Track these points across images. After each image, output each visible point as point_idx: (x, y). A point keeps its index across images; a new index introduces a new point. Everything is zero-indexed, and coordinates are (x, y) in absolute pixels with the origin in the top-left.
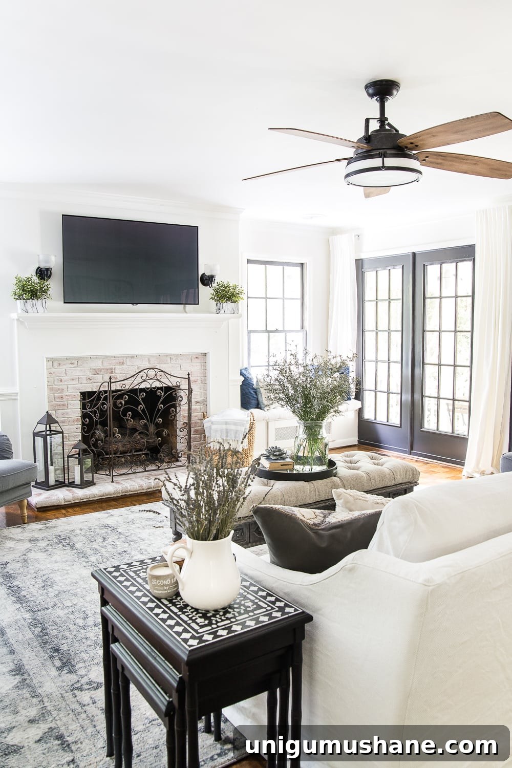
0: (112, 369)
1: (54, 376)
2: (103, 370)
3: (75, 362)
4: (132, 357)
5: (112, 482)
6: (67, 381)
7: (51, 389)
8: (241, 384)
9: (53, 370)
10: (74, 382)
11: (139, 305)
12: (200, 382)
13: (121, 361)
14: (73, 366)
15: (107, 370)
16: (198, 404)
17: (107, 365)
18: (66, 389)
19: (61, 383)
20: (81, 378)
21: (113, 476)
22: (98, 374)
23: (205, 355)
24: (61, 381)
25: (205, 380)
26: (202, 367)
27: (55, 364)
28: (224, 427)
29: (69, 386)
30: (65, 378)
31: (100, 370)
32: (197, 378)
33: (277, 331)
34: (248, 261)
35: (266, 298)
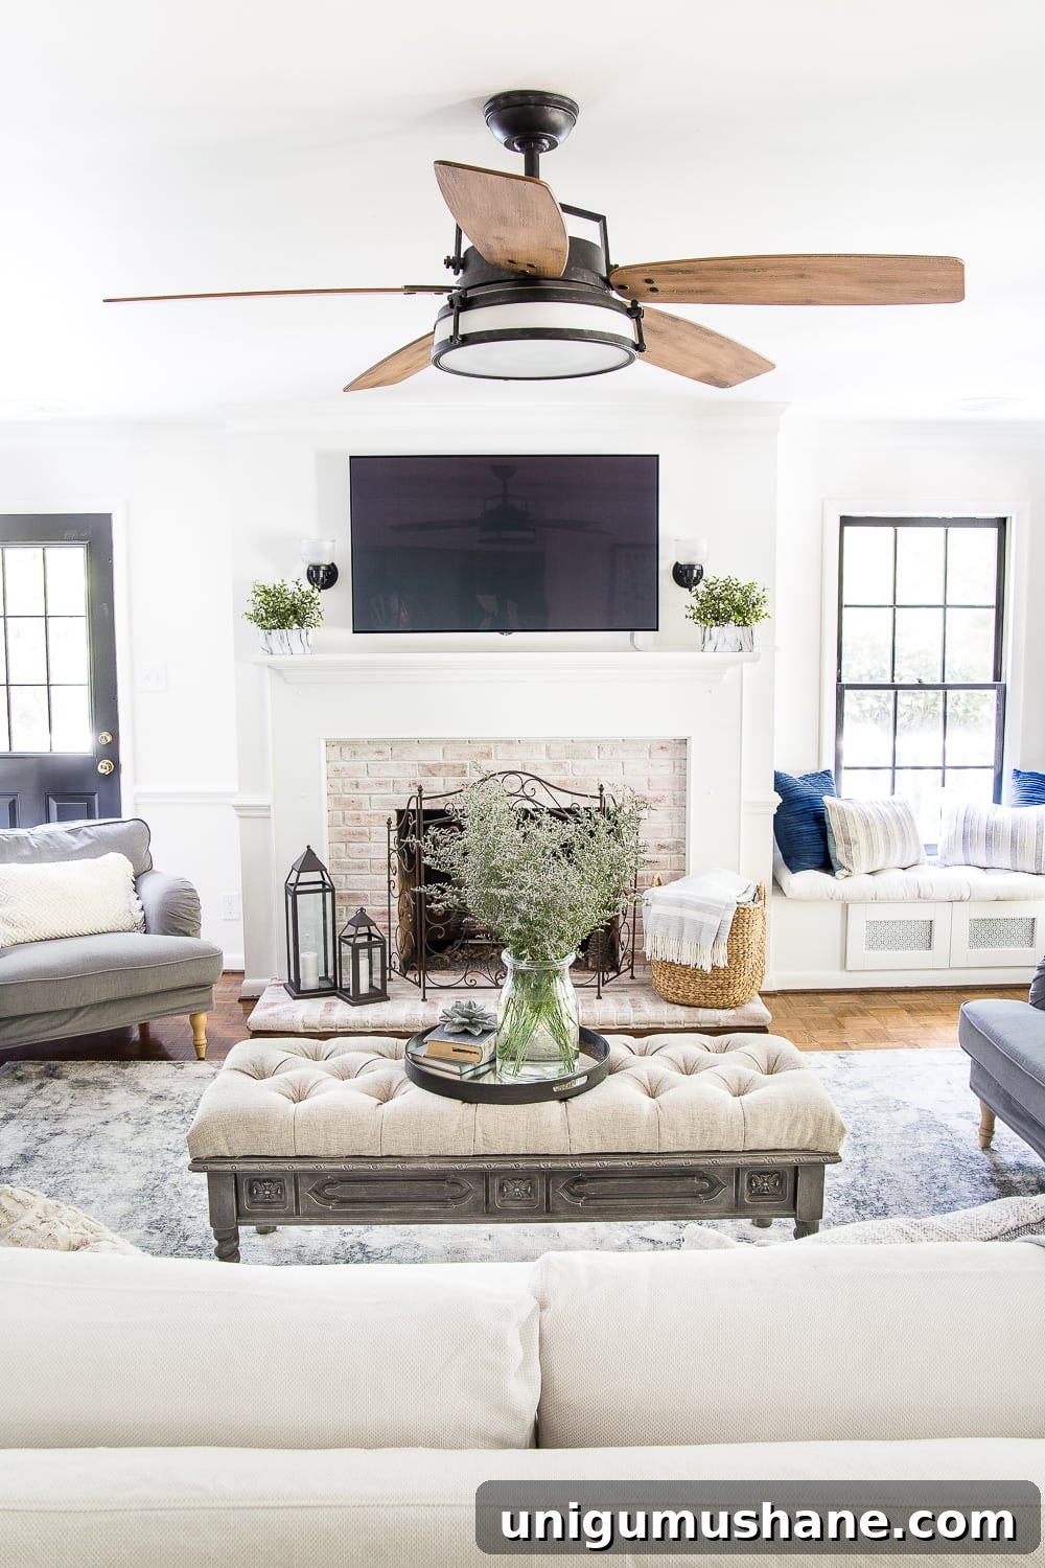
0: (464, 766)
1: (343, 775)
2: (444, 769)
3: (387, 749)
4: (510, 743)
5: (424, 1000)
6: (369, 786)
7: (338, 801)
8: (775, 811)
9: (341, 764)
10: (382, 790)
11: (514, 633)
12: (671, 803)
13: (485, 750)
14: (380, 758)
15: (454, 767)
16: (663, 851)
17: (452, 759)
18: (368, 803)
19: (356, 791)
20: (398, 782)
21: (425, 988)
22: (434, 775)
23: (685, 742)
24: (357, 786)
25: (684, 799)
26: (677, 769)
27: (347, 752)
28: (675, 912)
29: (373, 797)
30: (365, 780)
31: (440, 767)
32: (663, 793)
33: (920, 686)
34: (846, 521)
35: (894, 606)
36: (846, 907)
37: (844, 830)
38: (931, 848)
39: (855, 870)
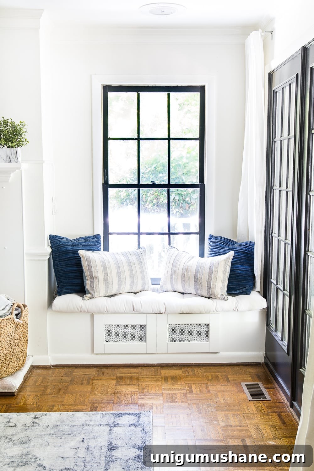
33: (154, 186)
34: (107, 89)
35: (139, 139)
36: (92, 316)
37: (90, 271)
38: (155, 281)
39: (96, 294)
